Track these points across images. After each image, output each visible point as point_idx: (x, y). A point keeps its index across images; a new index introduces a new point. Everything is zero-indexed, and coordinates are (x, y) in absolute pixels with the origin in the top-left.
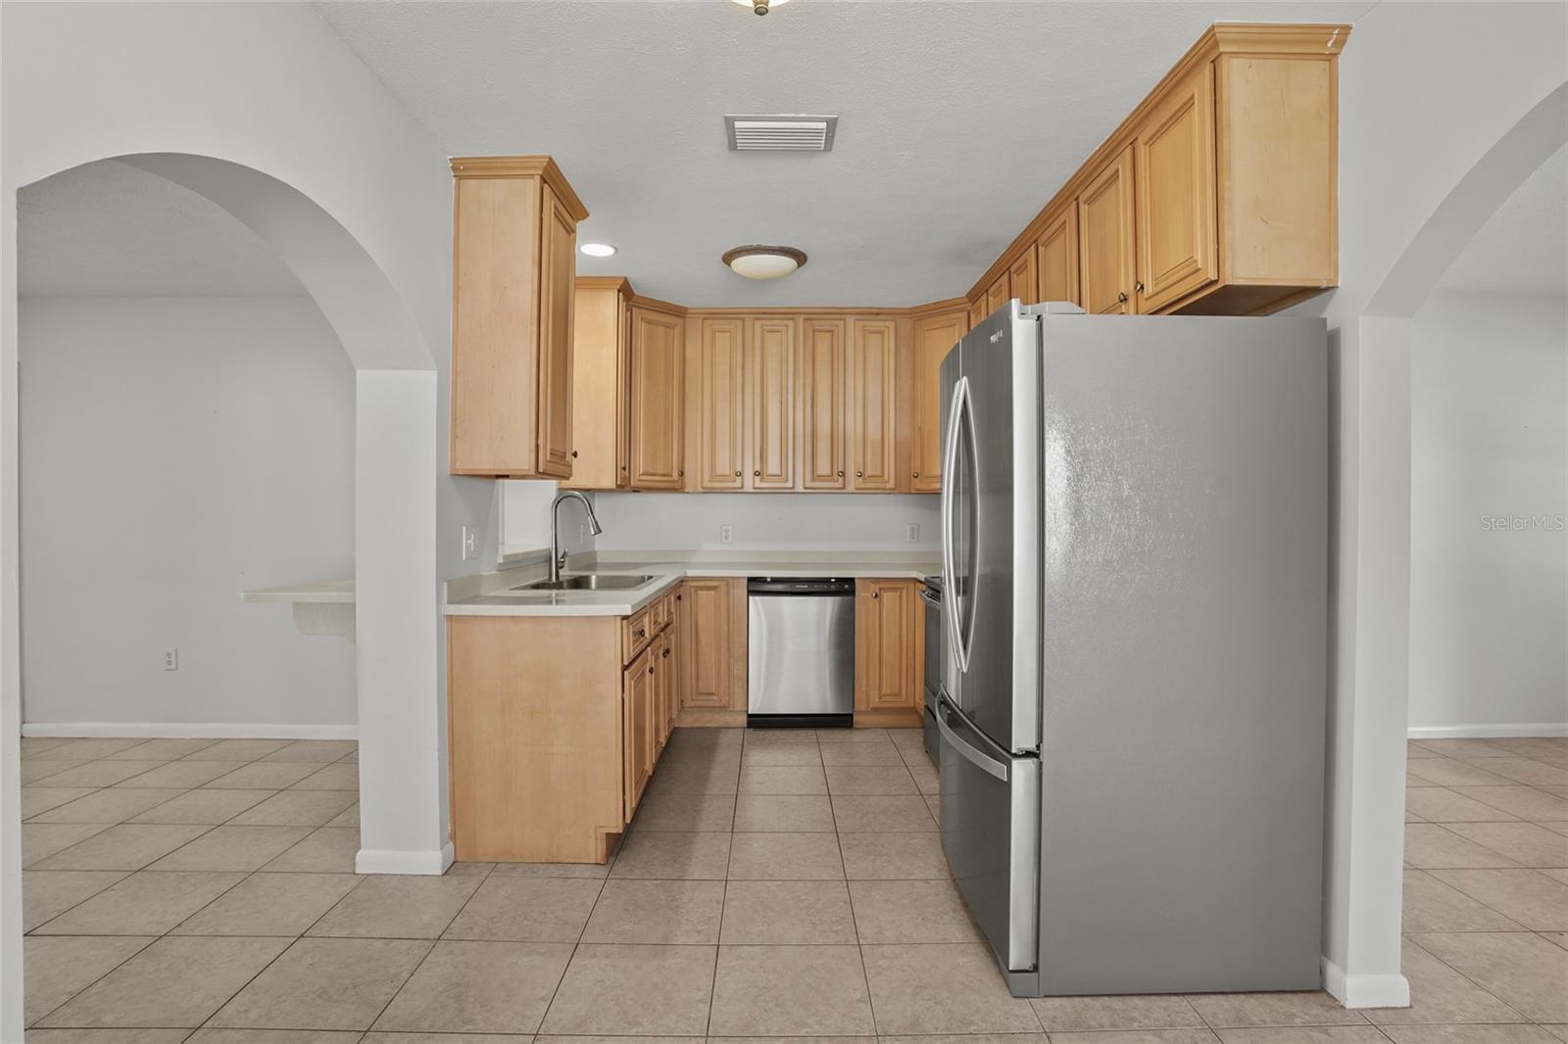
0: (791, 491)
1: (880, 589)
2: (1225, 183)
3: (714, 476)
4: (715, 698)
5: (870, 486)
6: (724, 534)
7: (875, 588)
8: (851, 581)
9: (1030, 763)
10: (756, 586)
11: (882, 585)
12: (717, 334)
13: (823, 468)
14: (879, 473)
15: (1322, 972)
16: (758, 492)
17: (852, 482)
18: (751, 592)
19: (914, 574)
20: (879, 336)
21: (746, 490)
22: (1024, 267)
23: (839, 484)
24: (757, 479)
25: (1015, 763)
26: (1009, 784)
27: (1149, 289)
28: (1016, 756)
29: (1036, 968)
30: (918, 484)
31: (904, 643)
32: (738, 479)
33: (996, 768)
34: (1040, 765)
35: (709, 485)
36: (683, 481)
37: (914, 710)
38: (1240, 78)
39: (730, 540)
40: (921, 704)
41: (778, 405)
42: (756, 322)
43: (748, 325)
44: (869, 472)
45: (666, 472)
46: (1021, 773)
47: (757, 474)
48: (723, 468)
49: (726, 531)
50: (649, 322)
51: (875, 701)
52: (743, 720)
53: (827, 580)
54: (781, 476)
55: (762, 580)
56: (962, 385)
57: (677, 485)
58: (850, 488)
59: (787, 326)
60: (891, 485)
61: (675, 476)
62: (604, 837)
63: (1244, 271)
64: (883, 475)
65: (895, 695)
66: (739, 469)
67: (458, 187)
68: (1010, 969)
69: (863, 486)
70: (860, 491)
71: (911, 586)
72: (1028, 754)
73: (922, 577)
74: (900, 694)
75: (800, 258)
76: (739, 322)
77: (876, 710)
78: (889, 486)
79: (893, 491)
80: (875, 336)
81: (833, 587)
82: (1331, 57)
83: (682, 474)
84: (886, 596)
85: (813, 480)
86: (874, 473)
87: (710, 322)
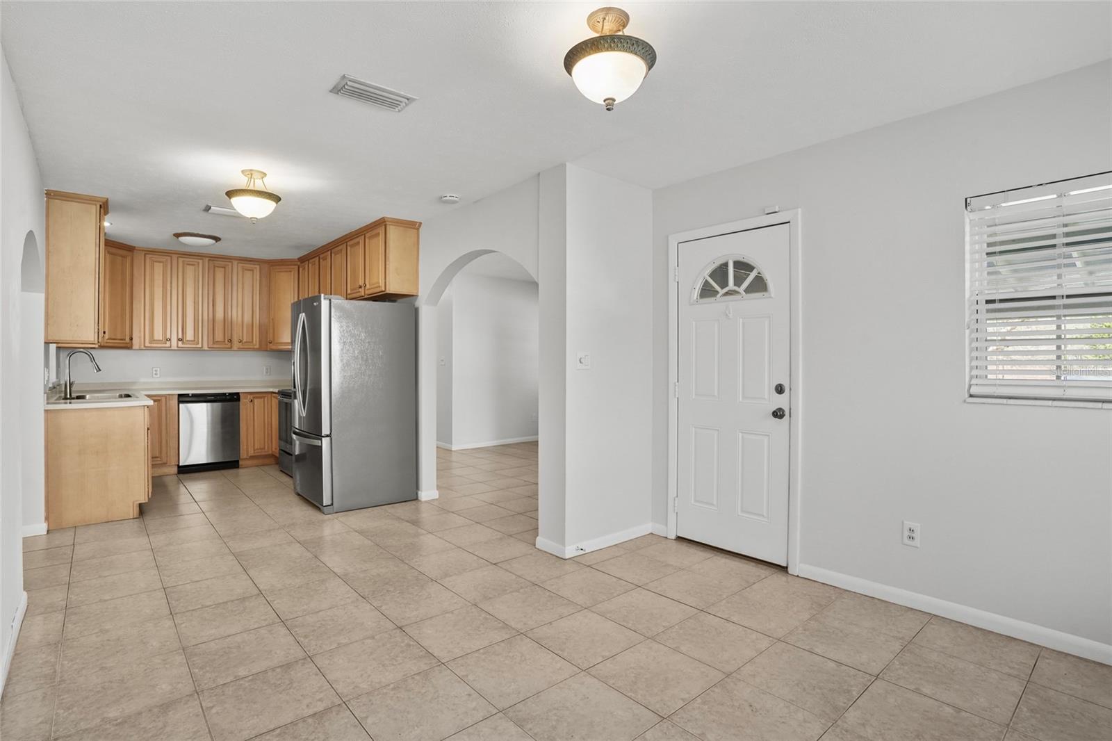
0: (200, 349)
1: (254, 398)
2: (387, 263)
3: (152, 340)
4: (159, 459)
5: (245, 347)
6: (154, 372)
7: (250, 397)
8: (238, 394)
9: (328, 439)
10: (183, 399)
11: (254, 396)
12: (155, 263)
13: (219, 337)
14: (251, 340)
15: (417, 494)
16: (180, 349)
17: (236, 345)
18: (180, 402)
19: (271, 390)
20: (251, 272)
21: (173, 348)
22: (325, 259)
23: (229, 345)
24: (180, 343)
25: (323, 439)
26: (321, 447)
27: (368, 286)
28: (323, 437)
29: (332, 504)
30: (272, 347)
31: (266, 422)
32: (168, 343)
33: (317, 443)
34: (331, 439)
35: (149, 345)
36: (132, 343)
37: (273, 456)
38: (393, 232)
39: (158, 376)
40: (276, 451)
41: (193, 304)
42: (180, 259)
43: (175, 262)
44: (245, 340)
45: (122, 338)
46: (325, 443)
47: (179, 340)
48: (158, 335)
49: (156, 371)
50: (112, 254)
51: (251, 453)
52: (175, 470)
53: (224, 394)
54: (195, 341)
55: (187, 395)
56: (302, 316)
57: (128, 345)
58: (235, 348)
59: (198, 263)
60: (257, 346)
61: (128, 339)
62: (138, 506)
63: (393, 288)
64: (252, 342)
65: (262, 449)
66: (168, 336)
67: (48, 202)
68: (324, 505)
69: (242, 347)
70: (240, 349)
71: (270, 395)
72: (327, 436)
73: (276, 391)
74: (264, 448)
75: (217, 239)
76: (169, 258)
77: (252, 457)
78: (255, 347)
79: (260, 349)
80: (250, 272)
81: (228, 397)
82: (418, 229)
83: (131, 339)
84: (256, 401)
85: (214, 343)
86: (248, 340)
87: (150, 256)
